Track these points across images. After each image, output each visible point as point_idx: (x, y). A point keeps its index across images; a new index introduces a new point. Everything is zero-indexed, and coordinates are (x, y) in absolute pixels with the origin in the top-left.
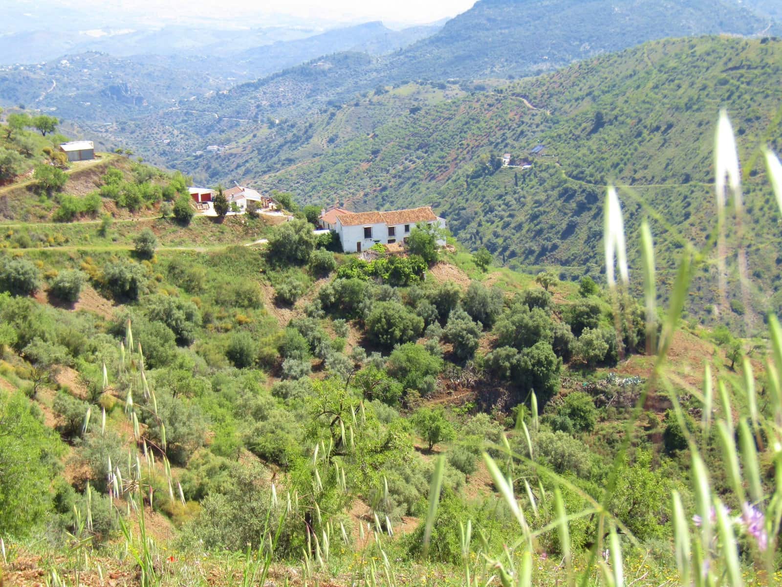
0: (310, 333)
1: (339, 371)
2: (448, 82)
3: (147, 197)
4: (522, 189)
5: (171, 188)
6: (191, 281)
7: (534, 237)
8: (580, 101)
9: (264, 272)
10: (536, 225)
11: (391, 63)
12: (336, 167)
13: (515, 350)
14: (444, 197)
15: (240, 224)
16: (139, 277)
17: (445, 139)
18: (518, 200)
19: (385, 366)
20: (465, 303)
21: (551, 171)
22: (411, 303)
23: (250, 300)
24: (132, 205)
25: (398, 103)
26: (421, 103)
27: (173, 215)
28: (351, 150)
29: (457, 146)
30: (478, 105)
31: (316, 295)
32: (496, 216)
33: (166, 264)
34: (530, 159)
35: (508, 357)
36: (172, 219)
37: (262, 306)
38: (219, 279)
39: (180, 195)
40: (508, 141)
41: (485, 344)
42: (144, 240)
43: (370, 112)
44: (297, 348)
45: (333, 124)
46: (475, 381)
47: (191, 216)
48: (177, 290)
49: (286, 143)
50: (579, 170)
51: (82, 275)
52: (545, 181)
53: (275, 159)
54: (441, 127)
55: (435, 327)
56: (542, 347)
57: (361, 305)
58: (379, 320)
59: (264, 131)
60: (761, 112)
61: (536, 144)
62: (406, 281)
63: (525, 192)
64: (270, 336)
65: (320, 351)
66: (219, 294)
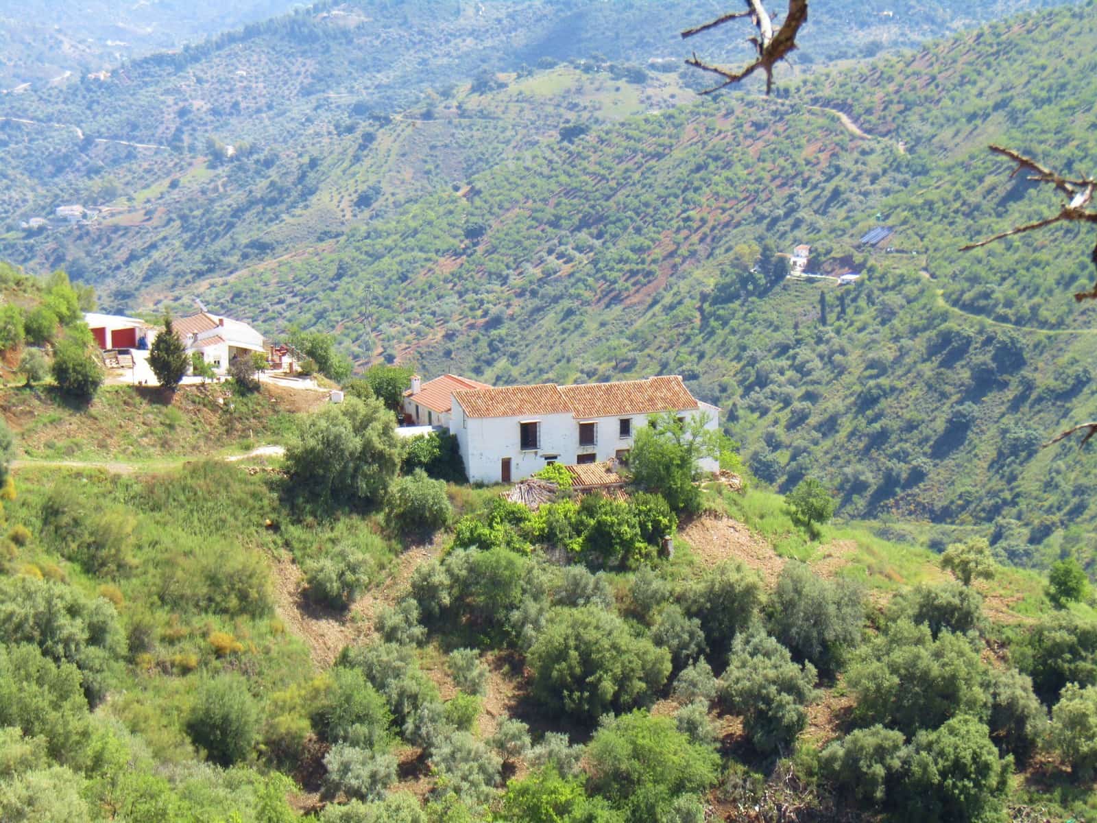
0: (392, 682)
1: (464, 778)
2: (653, 66)
4: (838, 332)
5: (46, 313)
6: (99, 545)
7: (867, 450)
8: (978, 122)
9: (275, 527)
10: (870, 422)
11: (511, 16)
12: (377, 266)
13: (897, 735)
14: (645, 345)
15: (214, 407)
17: (647, 205)
18: (827, 359)
19: (576, 768)
20: (770, 616)
21: (910, 289)
22: (638, 610)
23: (243, 596)
25: (529, 115)
26: (586, 115)
27: (49, 380)
28: (413, 224)
29: (675, 224)
30: (727, 126)
31: (405, 587)
32: (773, 396)
33: (36, 500)
34: (858, 258)
35: (881, 753)
36: (50, 390)
37: (271, 610)
38: (167, 541)
39: (66, 330)
40: (800, 214)
41: (821, 719)
43: (461, 135)
44: (360, 719)
45: (367, 162)
46: (798, 811)
47: (95, 384)
48: (65, 567)
49: (252, 203)
50: (978, 288)
52: (893, 314)
53: (224, 243)
54: (636, 176)
55: (701, 672)
56: (963, 730)
57: (516, 615)
58: (561, 655)
59: (198, 175)
61: (872, 221)
62: (625, 558)
63: (844, 342)
64: (294, 686)
65: (418, 728)
66: (167, 579)
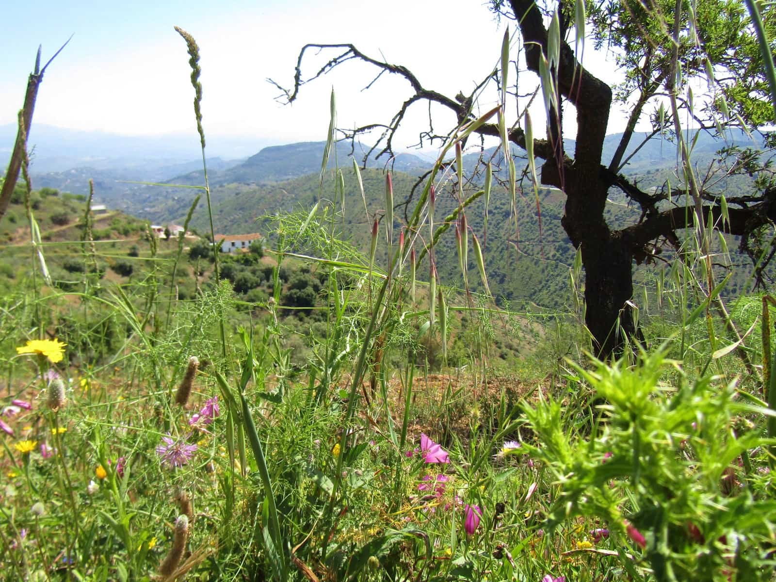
2: (250, 183)
3: (133, 230)
5: (144, 226)
8: (306, 191)
9: (189, 261)
13: (298, 291)
14: (252, 229)
15: (176, 241)
16: (133, 264)
17: (251, 206)
22: (254, 272)
23: (184, 273)
24: (126, 233)
25: (230, 191)
26: (240, 191)
30: (264, 192)
35: (296, 293)
37: (189, 275)
39: (148, 229)
42: (134, 248)
51: (105, 264)
54: (249, 201)
55: (265, 282)
56: (309, 289)
57: (233, 273)
58: (241, 280)
59: (170, 202)
60: (377, 197)
62: (251, 264)
